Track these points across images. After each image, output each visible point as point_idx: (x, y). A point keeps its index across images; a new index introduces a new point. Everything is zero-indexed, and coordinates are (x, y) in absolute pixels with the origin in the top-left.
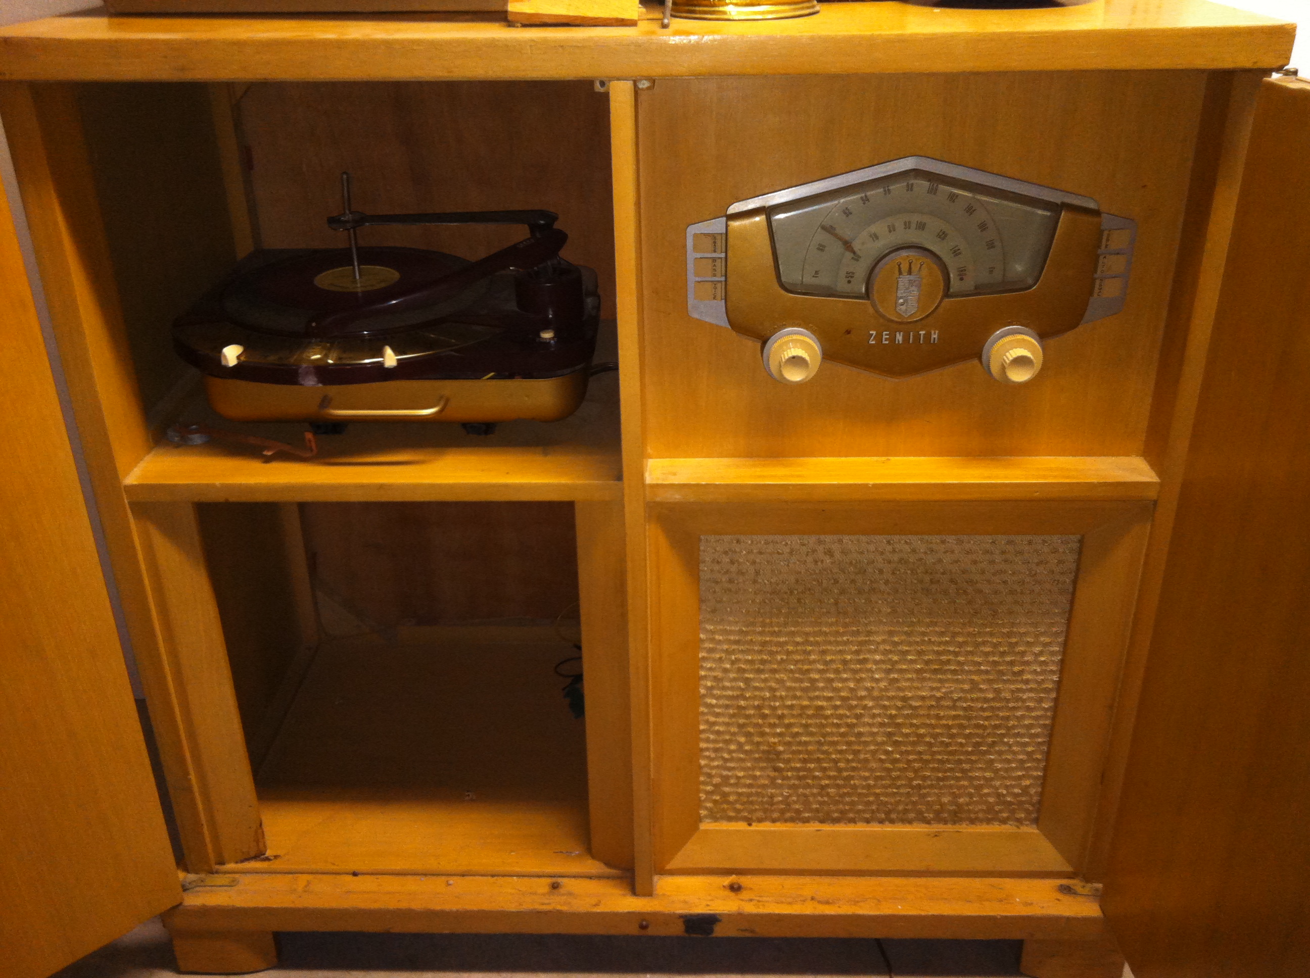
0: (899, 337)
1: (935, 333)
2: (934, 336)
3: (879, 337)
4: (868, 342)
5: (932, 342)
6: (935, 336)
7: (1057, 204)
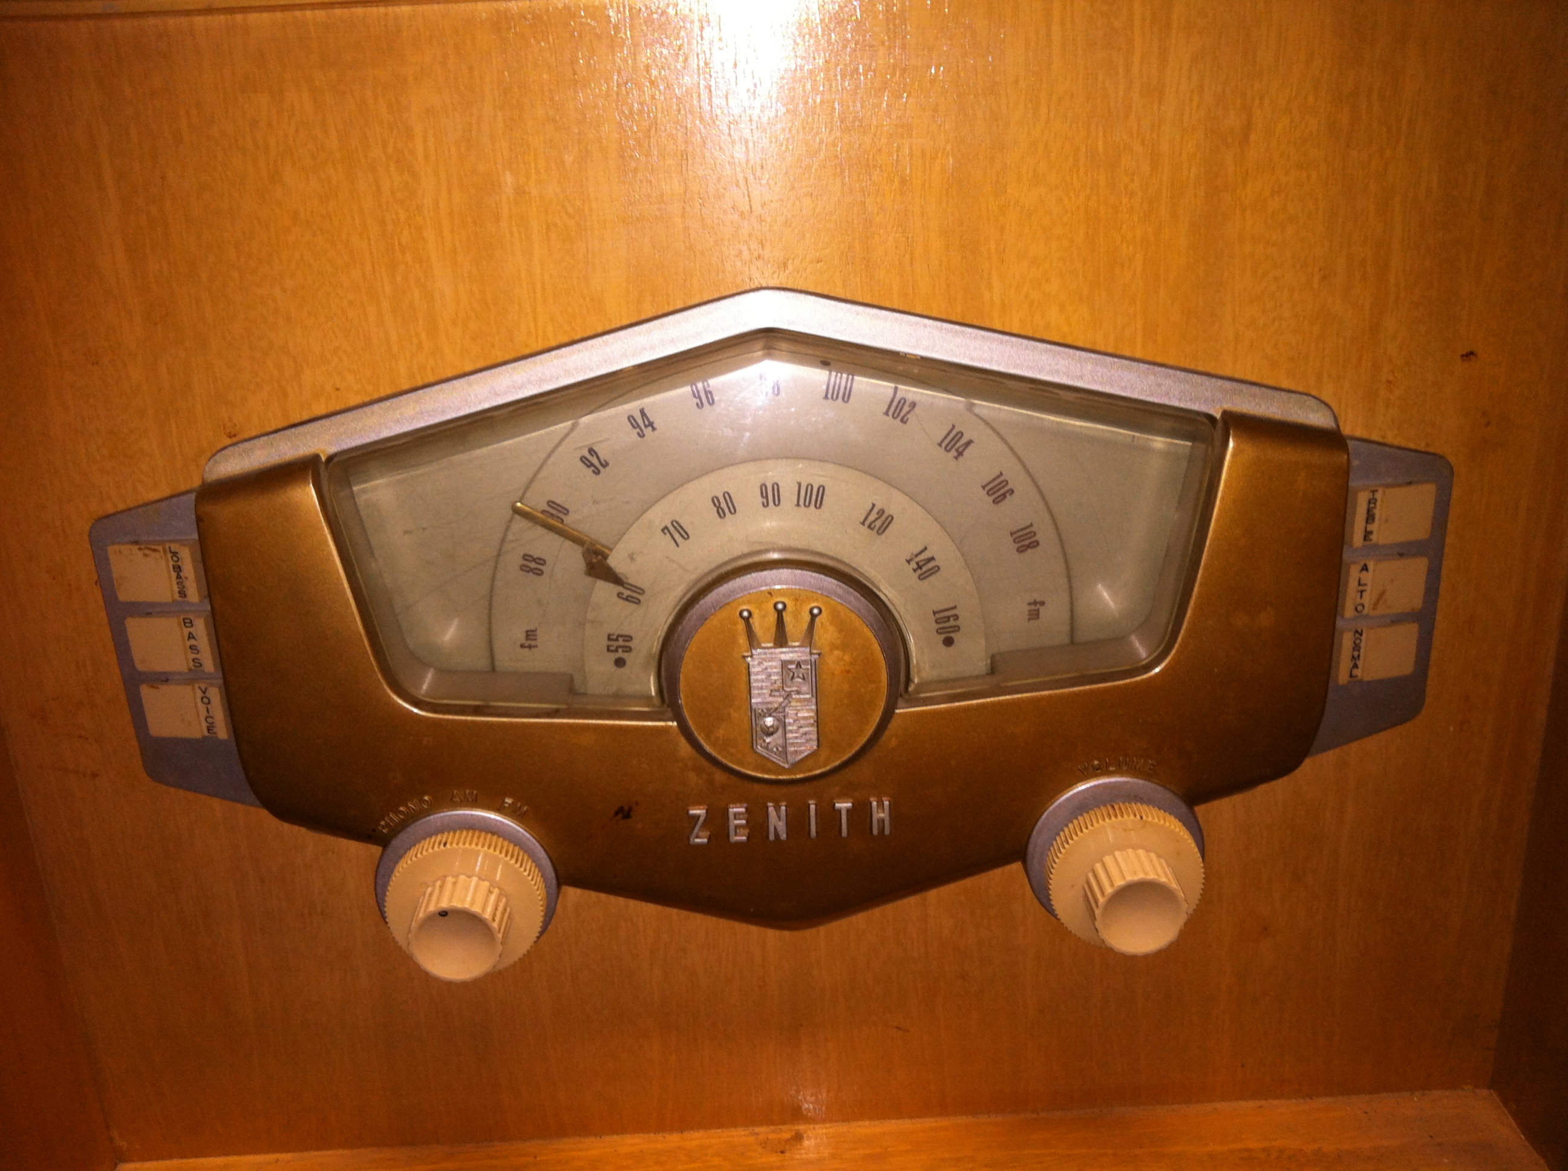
0: (777, 821)
1: (881, 804)
2: (882, 815)
3: (718, 821)
4: (689, 839)
5: (875, 832)
6: (881, 813)
7: (1211, 418)
